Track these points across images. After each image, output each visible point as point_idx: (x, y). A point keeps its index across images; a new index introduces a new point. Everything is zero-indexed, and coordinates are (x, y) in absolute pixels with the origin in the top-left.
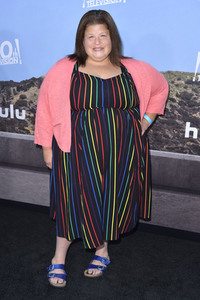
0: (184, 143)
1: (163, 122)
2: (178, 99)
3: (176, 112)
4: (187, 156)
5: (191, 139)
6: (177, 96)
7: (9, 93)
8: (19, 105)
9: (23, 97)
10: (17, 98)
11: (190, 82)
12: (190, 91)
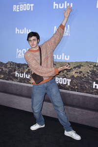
0: (93, 90)
1: (84, 81)
2: (90, 73)
3: (89, 78)
4: (94, 96)
5: (96, 89)
6: (90, 71)
7: (24, 68)
8: (27, 73)
9: (29, 70)
10: (27, 70)
11: (95, 66)
12: (95, 69)
